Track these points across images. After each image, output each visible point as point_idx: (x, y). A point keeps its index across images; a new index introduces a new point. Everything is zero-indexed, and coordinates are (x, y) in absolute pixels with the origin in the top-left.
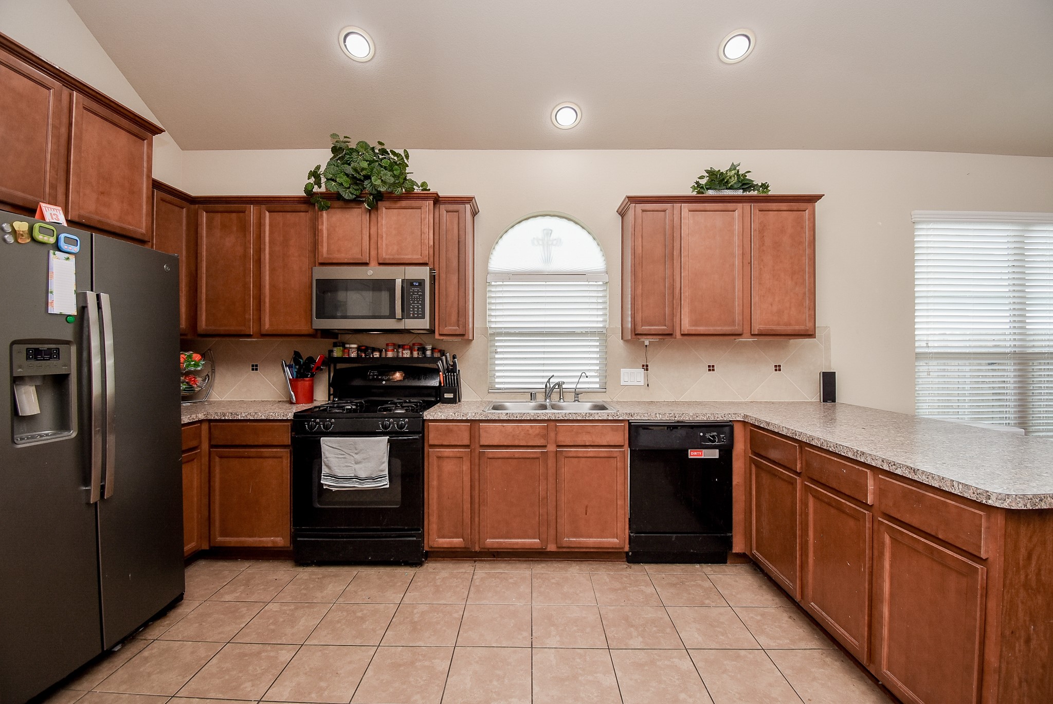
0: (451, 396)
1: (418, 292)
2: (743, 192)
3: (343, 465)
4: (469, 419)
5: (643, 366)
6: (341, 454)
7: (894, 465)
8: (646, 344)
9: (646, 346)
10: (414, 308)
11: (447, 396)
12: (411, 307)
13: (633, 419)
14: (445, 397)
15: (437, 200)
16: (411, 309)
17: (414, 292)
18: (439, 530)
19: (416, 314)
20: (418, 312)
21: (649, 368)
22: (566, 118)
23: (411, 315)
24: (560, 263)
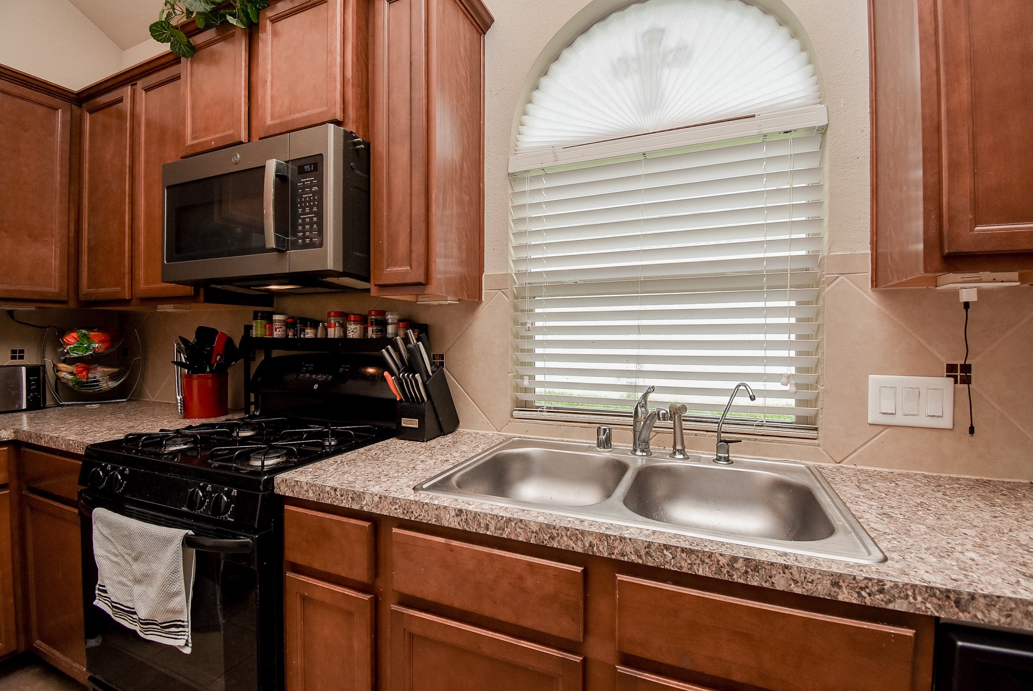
0: (415, 424)
1: (311, 185)
5: (951, 368)
8: (964, 299)
9: (967, 305)
10: (304, 223)
11: (407, 423)
12: (300, 221)
14: (403, 425)
16: (300, 228)
17: (304, 187)
19: (308, 237)
20: (311, 232)
21: (973, 374)
23: (300, 241)
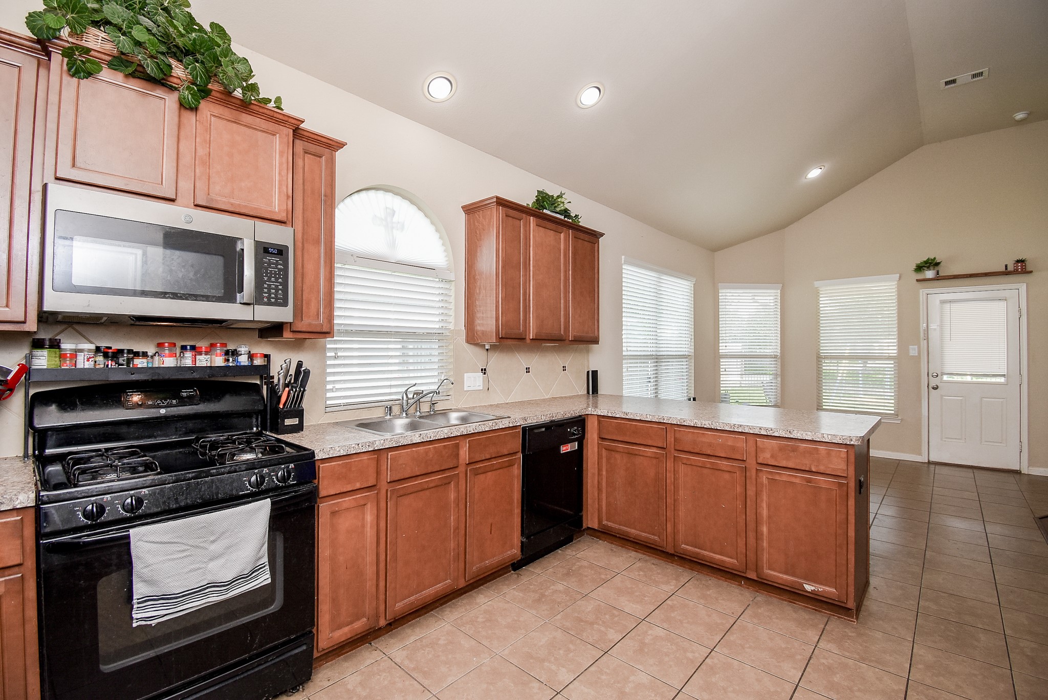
0: (296, 421)
1: (277, 264)
2: (564, 218)
3: (186, 570)
4: (376, 449)
5: (482, 369)
6: (183, 551)
7: (771, 430)
8: (486, 348)
10: (269, 288)
11: (288, 422)
12: (266, 286)
13: (527, 423)
14: (286, 424)
15: (298, 132)
16: (266, 290)
17: (270, 263)
18: (333, 619)
19: (273, 298)
20: (276, 295)
21: (486, 371)
22: (440, 90)
23: (265, 300)
24: (404, 254)
